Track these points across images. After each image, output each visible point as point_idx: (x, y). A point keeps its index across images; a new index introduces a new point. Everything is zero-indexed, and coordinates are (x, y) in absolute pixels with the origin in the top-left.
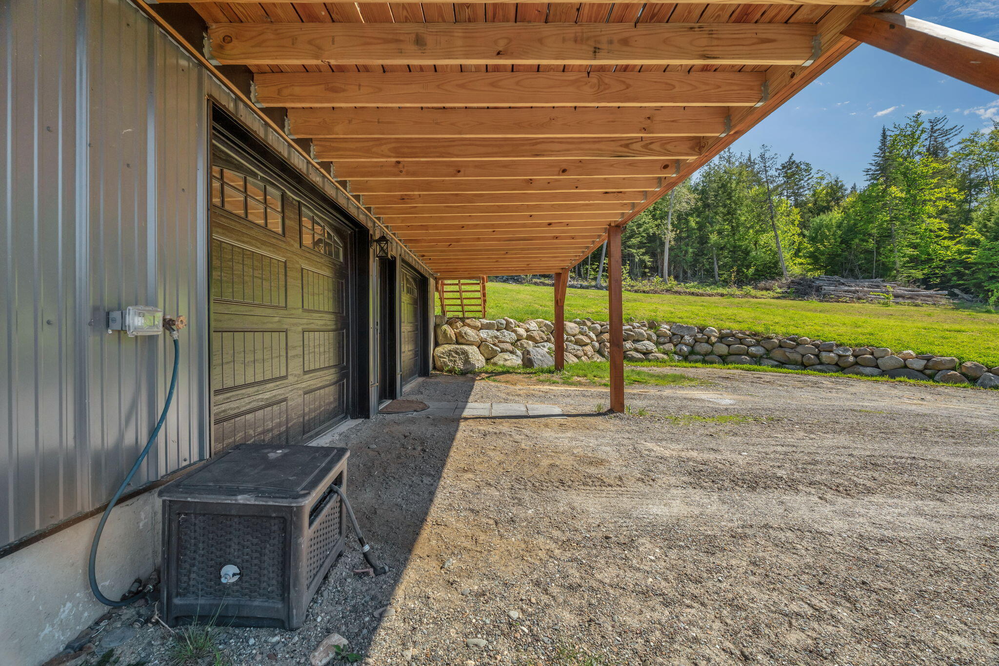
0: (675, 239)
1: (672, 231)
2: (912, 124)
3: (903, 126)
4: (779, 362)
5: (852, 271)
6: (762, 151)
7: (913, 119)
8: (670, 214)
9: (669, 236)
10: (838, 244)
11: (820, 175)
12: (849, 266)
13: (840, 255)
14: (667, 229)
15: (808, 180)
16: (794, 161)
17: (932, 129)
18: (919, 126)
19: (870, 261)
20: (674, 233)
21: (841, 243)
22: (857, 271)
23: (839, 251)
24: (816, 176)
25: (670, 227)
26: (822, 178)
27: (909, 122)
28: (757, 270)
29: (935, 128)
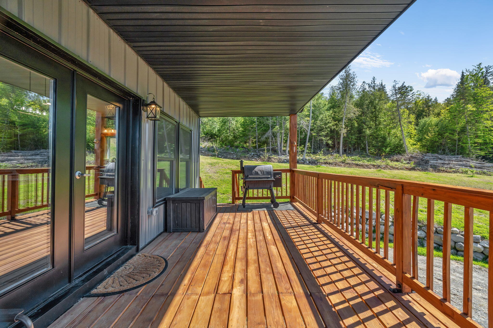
0: (347, 133)
1: (345, 128)
2: (477, 69)
3: (471, 70)
4: (438, 245)
5: (444, 150)
6: (394, 84)
7: (477, 66)
8: (344, 119)
9: (343, 132)
10: (436, 135)
11: (418, 93)
12: (442, 148)
13: (438, 141)
14: (342, 127)
15: (413, 96)
16: (405, 86)
17: (487, 71)
18: (481, 70)
19: (454, 145)
20: (346, 129)
21: (438, 135)
22: (447, 151)
23: (437, 140)
24: (416, 94)
25: (344, 126)
26: (420, 95)
27: (474, 68)
28: (391, 149)
29: (489, 71)
